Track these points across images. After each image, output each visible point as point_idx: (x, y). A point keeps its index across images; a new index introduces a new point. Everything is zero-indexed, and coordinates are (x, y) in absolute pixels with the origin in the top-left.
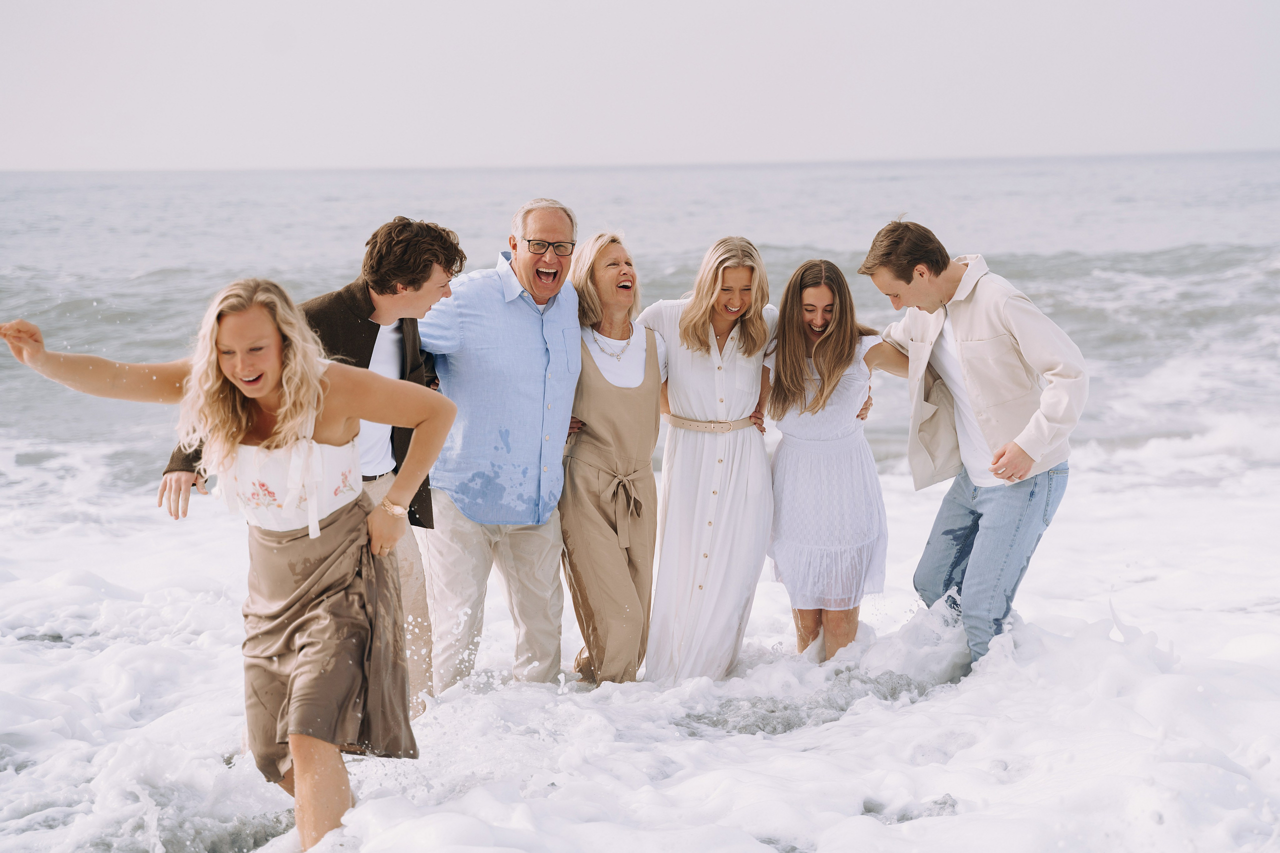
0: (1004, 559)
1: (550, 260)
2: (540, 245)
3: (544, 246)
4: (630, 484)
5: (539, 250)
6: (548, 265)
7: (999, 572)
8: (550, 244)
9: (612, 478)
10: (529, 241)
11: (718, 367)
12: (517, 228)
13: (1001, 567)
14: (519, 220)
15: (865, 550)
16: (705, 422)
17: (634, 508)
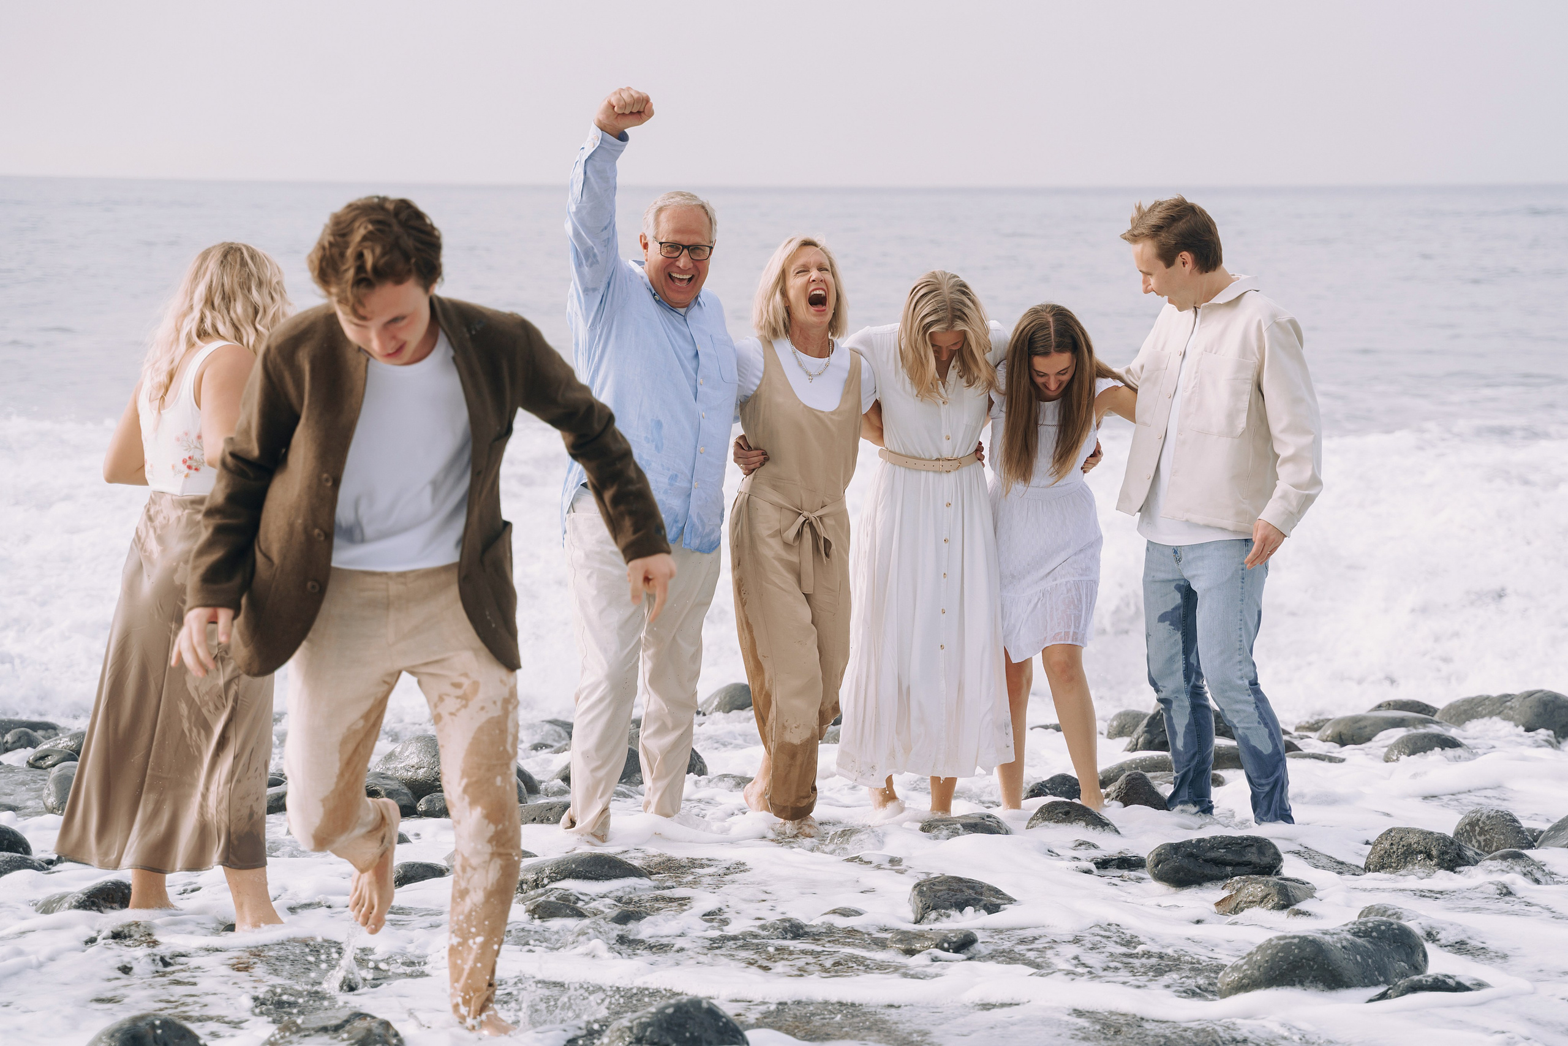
1: (685, 266)
2: (674, 247)
3: (678, 249)
4: (818, 520)
5: (673, 253)
6: (682, 271)
8: (684, 247)
9: (796, 515)
10: (661, 243)
12: (648, 227)
14: (651, 218)
16: (930, 460)
17: (823, 549)
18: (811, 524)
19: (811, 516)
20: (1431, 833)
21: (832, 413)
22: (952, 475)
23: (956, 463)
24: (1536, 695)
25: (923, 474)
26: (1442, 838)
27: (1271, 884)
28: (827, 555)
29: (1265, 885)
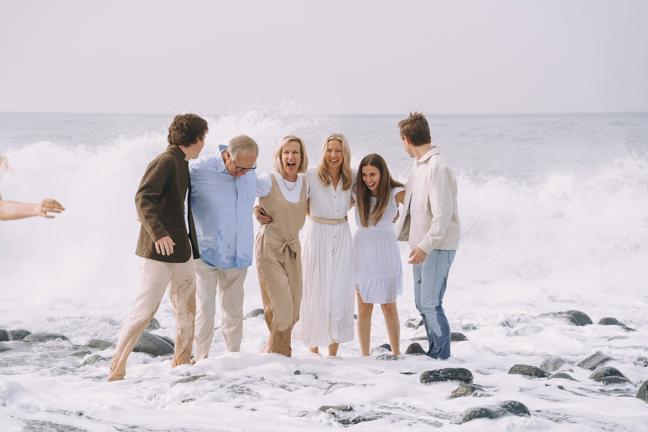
0: (433, 280)
4: (291, 245)
7: (433, 286)
9: (283, 243)
11: (335, 196)
13: (433, 284)
15: (397, 277)
16: (330, 220)
17: (294, 255)
18: (288, 246)
19: (288, 243)
20: (531, 367)
21: (297, 203)
22: (339, 225)
23: (339, 221)
24: (572, 312)
25: (327, 225)
26: (536, 368)
27: (469, 387)
28: (295, 258)
29: (466, 387)
